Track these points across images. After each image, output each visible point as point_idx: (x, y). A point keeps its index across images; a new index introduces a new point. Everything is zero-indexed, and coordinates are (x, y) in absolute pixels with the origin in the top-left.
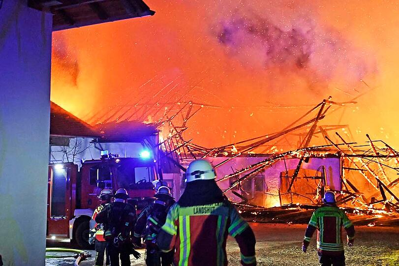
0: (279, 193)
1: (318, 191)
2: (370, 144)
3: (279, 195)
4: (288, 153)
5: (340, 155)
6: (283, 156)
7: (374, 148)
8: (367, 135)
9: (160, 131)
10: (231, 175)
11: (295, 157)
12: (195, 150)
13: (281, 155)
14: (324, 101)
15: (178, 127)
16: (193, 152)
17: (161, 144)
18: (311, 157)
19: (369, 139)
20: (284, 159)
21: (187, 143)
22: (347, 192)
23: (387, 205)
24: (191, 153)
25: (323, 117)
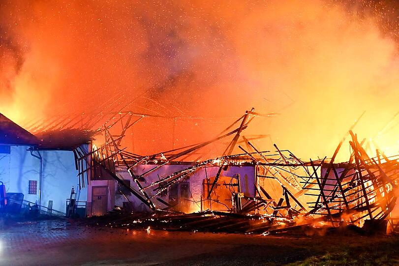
0: (201, 199)
1: (232, 198)
2: (278, 153)
3: (201, 201)
4: (208, 161)
5: (255, 164)
6: (204, 164)
7: (283, 157)
8: (275, 145)
9: (94, 139)
10: (157, 182)
11: (215, 165)
12: (129, 158)
13: (202, 164)
14: (247, 112)
15: (114, 136)
16: (126, 160)
17: (94, 152)
18: (230, 165)
19: (277, 148)
20: (205, 167)
21: (121, 151)
22: (259, 198)
23: (290, 212)
24: (124, 161)
25: (245, 127)
